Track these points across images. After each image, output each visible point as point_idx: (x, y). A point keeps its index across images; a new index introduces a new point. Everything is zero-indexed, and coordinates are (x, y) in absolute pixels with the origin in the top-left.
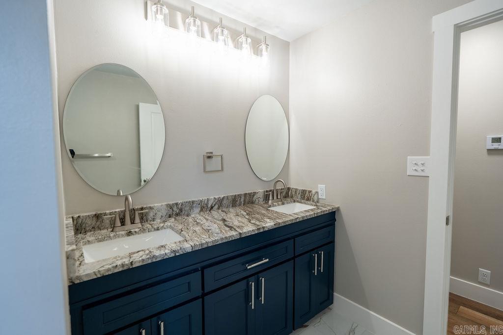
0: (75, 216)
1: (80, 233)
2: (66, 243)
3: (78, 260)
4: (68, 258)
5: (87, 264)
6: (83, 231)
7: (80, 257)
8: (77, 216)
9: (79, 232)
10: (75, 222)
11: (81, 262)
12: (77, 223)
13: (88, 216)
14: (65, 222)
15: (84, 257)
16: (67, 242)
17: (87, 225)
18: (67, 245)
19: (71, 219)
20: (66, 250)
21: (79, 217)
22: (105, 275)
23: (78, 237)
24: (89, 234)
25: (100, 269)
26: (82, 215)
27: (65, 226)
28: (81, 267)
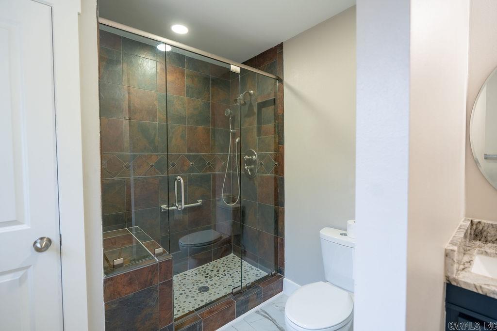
0: (475, 221)
1: (480, 240)
2: (449, 241)
3: (464, 264)
4: (446, 255)
5: (471, 273)
6: (483, 239)
7: (467, 262)
8: (478, 221)
9: (478, 239)
10: (474, 227)
11: (466, 267)
12: (476, 228)
13: (492, 225)
14: (461, 223)
15: (471, 265)
16: (452, 241)
17: (489, 234)
18: (450, 243)
19: (470, 222)
20: (446, 247)
21: (479, 222)
22: (488, 295)
23: (476, 243)
24: (490, 244)
25: (483, 286)
26: (483, 221)
27: (458, 227)
28: (463, 272)
